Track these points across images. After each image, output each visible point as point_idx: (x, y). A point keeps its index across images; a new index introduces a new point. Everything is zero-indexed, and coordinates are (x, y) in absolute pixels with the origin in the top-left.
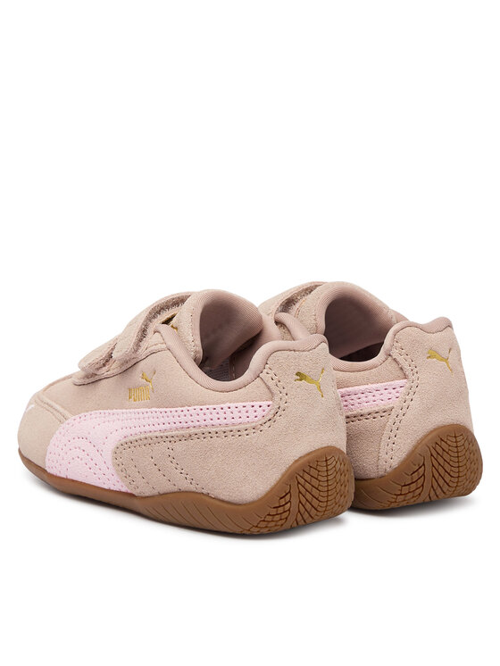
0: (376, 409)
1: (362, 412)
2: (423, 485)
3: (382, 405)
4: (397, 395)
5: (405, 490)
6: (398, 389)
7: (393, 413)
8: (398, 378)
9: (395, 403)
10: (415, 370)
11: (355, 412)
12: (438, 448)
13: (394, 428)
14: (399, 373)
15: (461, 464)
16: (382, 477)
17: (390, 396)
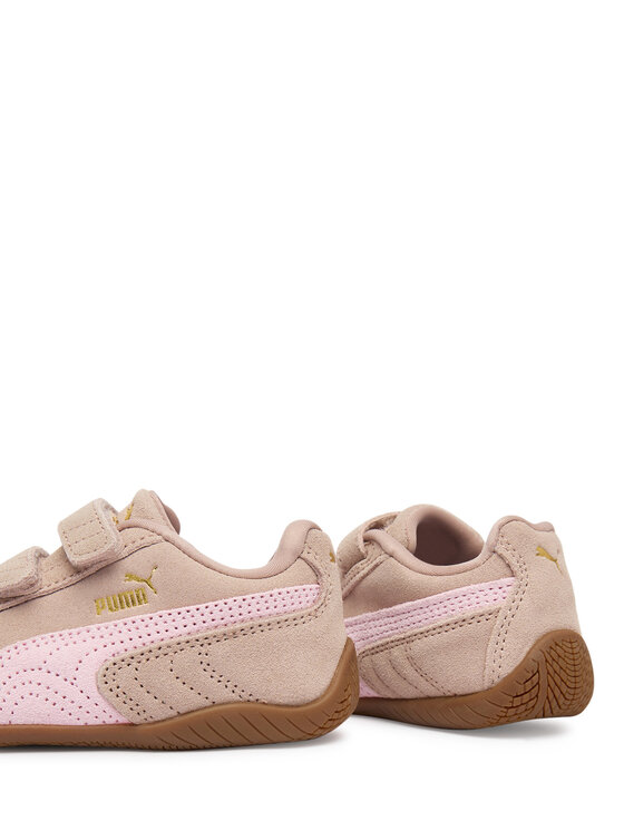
0: (481, 611)
1: (465, 617)
2: (537, 696)
3: (486, 606)
4: (505, 595)
5: (517, 701)
6: (505, 588)
7: (500, 614)
8: (505, 576)
9: (501, 603)
10: (524, 567)
11: (456, 618)
12: (553, 653)
13: (502, 631)
14: (506, 570)
15: (577, 674)
16: (489, 689)
17: (496, 596)
